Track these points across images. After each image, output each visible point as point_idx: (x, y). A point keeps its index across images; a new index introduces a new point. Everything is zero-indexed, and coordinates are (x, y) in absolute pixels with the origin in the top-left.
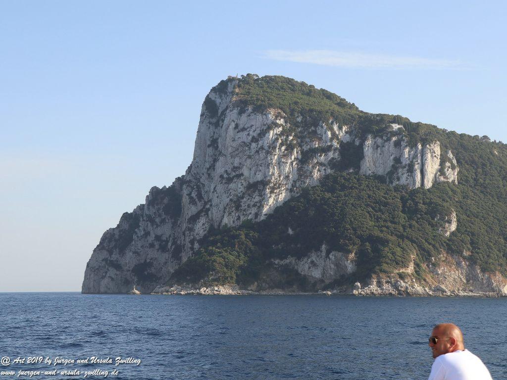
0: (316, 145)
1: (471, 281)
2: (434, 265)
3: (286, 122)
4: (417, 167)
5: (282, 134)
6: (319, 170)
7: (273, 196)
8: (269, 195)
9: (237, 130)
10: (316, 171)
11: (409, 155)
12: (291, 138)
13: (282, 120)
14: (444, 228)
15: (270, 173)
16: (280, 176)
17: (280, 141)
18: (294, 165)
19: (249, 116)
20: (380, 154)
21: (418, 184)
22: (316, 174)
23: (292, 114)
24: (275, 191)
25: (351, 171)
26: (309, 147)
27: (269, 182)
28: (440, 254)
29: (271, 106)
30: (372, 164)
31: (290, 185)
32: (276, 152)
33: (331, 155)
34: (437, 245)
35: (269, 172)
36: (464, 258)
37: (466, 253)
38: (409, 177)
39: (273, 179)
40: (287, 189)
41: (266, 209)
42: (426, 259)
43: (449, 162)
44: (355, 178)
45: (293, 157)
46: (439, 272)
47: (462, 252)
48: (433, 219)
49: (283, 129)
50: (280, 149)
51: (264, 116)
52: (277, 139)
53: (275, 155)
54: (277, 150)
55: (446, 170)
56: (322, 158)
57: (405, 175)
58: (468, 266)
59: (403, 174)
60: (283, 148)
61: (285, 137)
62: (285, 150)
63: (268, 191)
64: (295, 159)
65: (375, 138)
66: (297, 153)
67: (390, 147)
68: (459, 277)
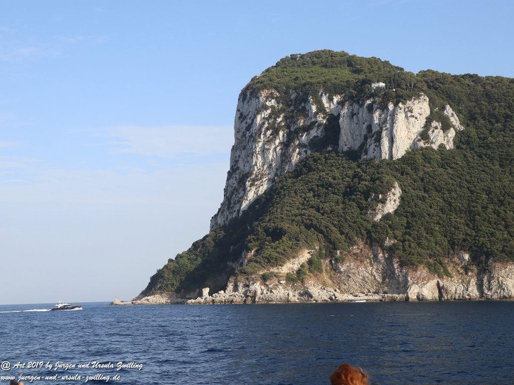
0: (301, 123)
1: (387, 280)
2: (337, 260)
3: (278, 103)
4: (384, 133)
5: (270, 116)
6: (299, 153)
7: (253, 189)
8: (249, 188)
9: (241, 120)
10: (295, 154)
11: (380, 119)
12: (279, 120)
13: (273, 101)
14: (375, 210)
15: (254, 164)
16: (263, 166)
17: (266, 125)
18: (277, 150)
19: (249, 102)
20: (357, 124)
21: (385, 155)
22: (295, 158)
23: (286, 93)
24: (256, 183)
25: (330, 149)
26: (296, 126)
27: (251, 174)
28: (352, 245)
29: (265, 87)
30: (350, 138)
31: (273, 174)
32: (260, 138)
33: (314, 133)
34: (352, 234)
35: (253, 162)
36: (384, 249)
37: (388, 242)
38: (376, 148)
39: (256, 169)
40: (269, 180)
41: (245, 205)
42: (330, 252)
43: (438, 121)
44: (325, 158)
45: (277, 141)
46: (342, 270)
47: (383, 241)
48: (366, 200)
49: (272, 111)
50: (265, 134)
51: (257, 100)
52: (263, 123)
53: (259, 142)
54: (262, 136)
55: (430, 132)
56: (304, 138)
57: (373, 146)
58: (386, 259)
59: (370, 146)
60: (269, 133)
61: (272, 120)
62: (271, 134)
63: (248, 184)
64: (279, 143)
65: (351, 105)
66: (283, 136)
67: (363, 113)
68: (372, 274)
